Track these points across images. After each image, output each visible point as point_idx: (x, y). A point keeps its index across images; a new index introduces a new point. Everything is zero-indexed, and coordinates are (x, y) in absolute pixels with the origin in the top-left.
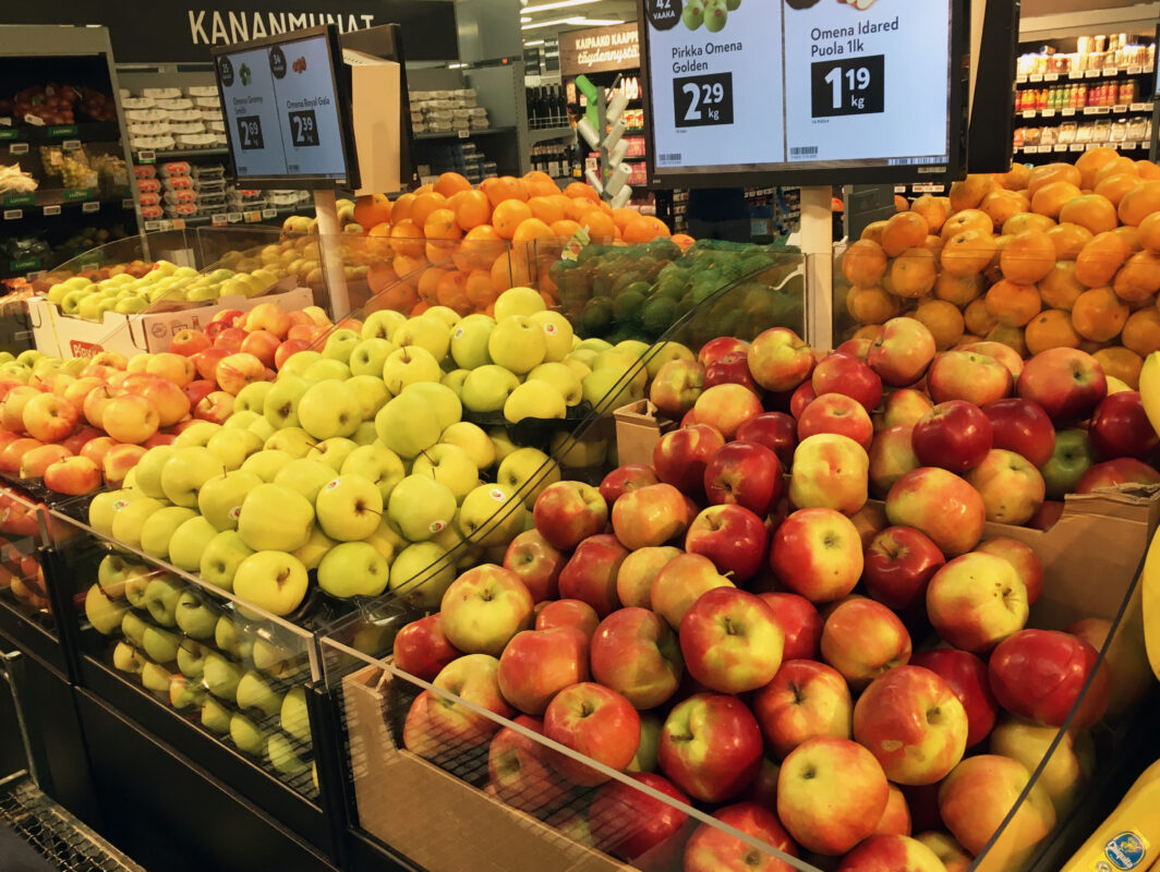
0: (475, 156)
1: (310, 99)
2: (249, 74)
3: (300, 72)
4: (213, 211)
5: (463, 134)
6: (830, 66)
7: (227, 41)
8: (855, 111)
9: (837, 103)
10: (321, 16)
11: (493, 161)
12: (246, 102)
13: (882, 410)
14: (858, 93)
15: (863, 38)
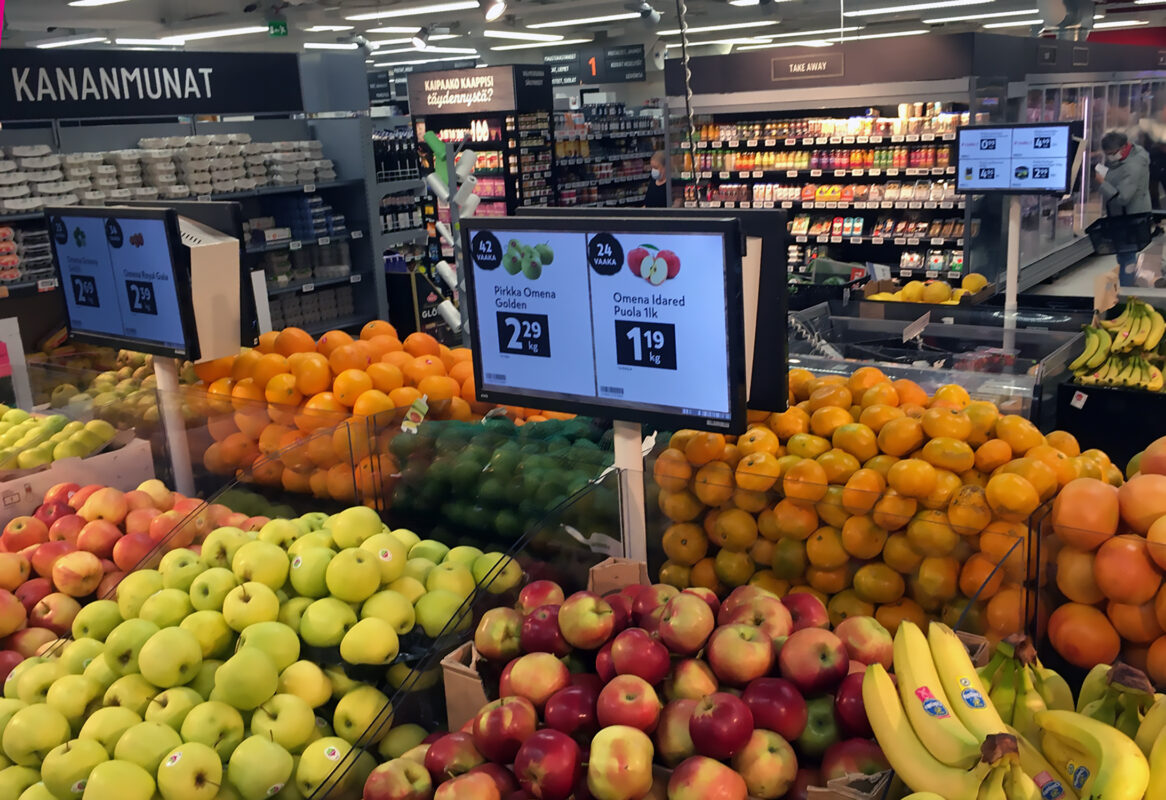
0: (322, 210)
1: (149, 272)
2: (83, 237)
3: (138, 246)
4: (39, 276)
5: (309, 188)
6: (631, 325)
7: (54, 98)
8: (652, 365)
9: (638, 356)
10: (156, 70)
11: (340, 214)
12: (80, 262)
13: (671, 676)
14: (656, 352)
15: (657, 308)
